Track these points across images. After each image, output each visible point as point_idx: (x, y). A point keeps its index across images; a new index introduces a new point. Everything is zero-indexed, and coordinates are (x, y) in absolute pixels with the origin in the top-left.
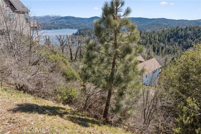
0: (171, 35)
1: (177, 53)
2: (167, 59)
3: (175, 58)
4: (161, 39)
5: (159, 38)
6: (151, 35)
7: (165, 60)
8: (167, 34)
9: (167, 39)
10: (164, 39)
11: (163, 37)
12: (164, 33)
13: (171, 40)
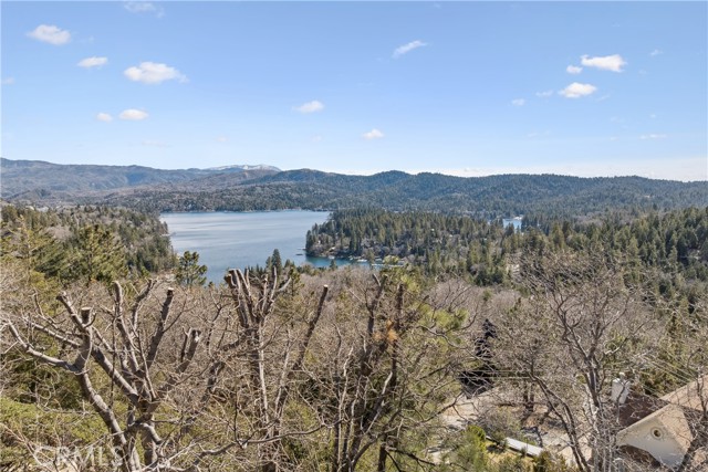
0: (688, 236)
4: (649, 252)
5: (644, 247)
6: (611, 238)
8: (672, 233)
9: (675, 251)
10: (661, 253)
11: (658, 245)
12: (660, 228)
13: (695, 256)
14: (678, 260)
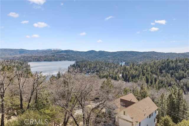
0: (162, 66)
1: (174, 89)
2: (163, 96)
3: (173, 95)
4: (153, 70)
5: (152, 69)
6: (144, 67)
7: (161, 96)
8: (158, 66)
9: (159, 70)
10: (156, 71)
11: (155, 69)
12: (156, 65)
13: (164, 71)
14: (160, 72)
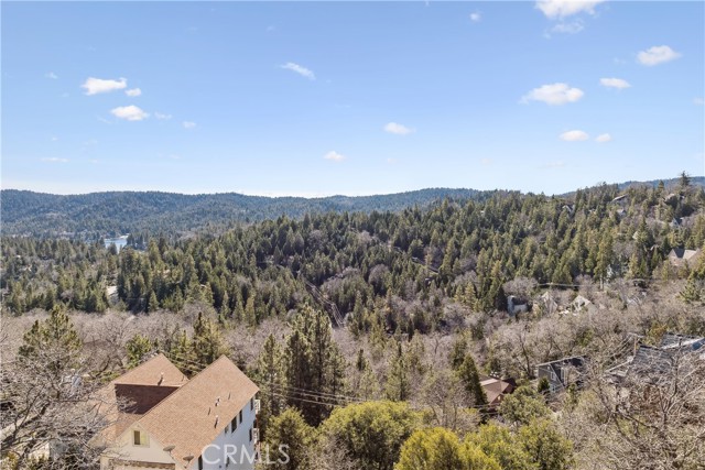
0: (264, 244)
1: (303, 315)
2: (273, 345)
3: (301, 334)
4: (234, 260)
5: (230, 257)
6: (201, 251)
7: (266, 347)
8: (252, 242)
9: (254, 258)
10: (244, 261)
11: (241, 254)
12: (243, 240)
13: (269, 260)
14: (258, 265)
